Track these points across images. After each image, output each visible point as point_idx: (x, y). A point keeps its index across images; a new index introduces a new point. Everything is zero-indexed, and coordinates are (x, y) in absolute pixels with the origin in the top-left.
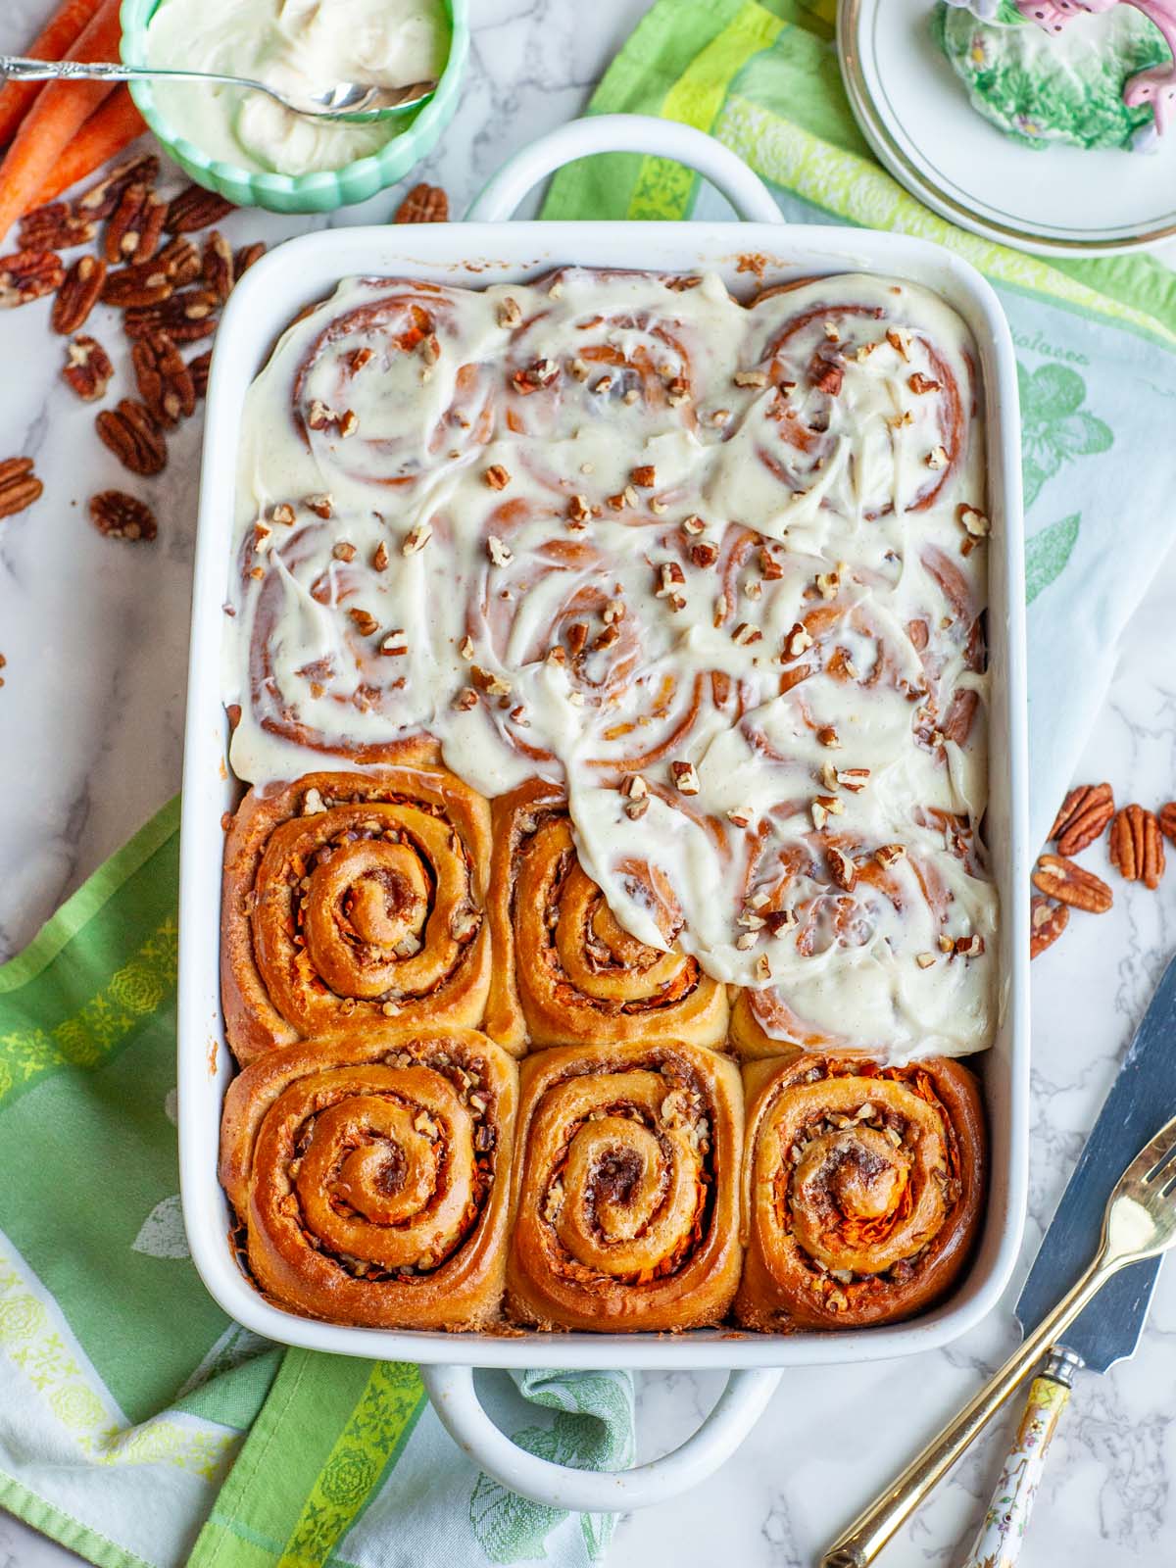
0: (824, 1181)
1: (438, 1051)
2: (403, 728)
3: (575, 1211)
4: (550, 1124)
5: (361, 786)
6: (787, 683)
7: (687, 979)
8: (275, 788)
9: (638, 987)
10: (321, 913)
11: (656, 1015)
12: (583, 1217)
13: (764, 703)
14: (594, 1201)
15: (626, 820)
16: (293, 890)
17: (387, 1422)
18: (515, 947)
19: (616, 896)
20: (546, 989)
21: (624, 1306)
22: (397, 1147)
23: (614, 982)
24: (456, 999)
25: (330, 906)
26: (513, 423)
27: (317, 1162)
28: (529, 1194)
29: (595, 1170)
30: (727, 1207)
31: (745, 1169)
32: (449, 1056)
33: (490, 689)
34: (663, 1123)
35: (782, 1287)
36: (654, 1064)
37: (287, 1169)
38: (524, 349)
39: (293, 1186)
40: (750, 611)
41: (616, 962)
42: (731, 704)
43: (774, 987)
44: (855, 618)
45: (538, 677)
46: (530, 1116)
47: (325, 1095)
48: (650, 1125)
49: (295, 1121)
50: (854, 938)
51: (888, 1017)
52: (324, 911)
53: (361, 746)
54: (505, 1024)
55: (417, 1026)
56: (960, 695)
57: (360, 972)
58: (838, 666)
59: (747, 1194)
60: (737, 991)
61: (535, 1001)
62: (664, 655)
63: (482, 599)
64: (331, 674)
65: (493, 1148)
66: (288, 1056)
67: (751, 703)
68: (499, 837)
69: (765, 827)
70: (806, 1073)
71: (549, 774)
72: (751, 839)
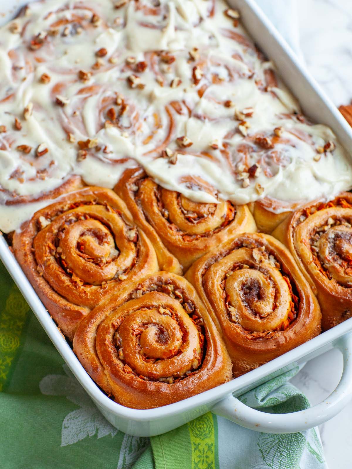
0: (333, 251)
1: (150, 284)
2: (63, 178)
3: (244, 312)
4: (213, 286)
5: (59, 207)
6: (201, 94)
7: (231, 210)
8: (24, 226)
9: (214, 222)
10: (72, 256)
11: (228, 228)
12: (248, 313)
13: (197, 104)
14: (248, 305)
15: (172, 166)
16: (55, 257)
17: (207, 457)
18: (157, 232)
19: (186, 192)
20: (179, 240)
21: (286, 338)
22: (158, 324)
23: (204, 224)
24: (145, 262)
25: (74, 252)
26: (39, 60)
27: (129, 346)
28: (221, 316)
29: (242, 293)
30: (301, 281)
31: (299, 264)
32: (156, 284)
33: (90, 146)
34: (257, 262)
35: (341, 298)
36: (239, 245)
37: (118, 356)
38: (28, 36)
39: (124, 362)
40: (171, 76)
41: (200, 216)
42: (185, 111)
43: (267, 195)
44: (211, 61)
45: (106, 134)
46: (202, 289)
47: (116, 321)
48: (252, 267)
49: (109, 337)
50: (285, 163)
51: (316, 184)
52: (73, 254)
53: (51, 192)
54: (170, 263)
55: (136, 279)
56: (266, 72)
57: (102, 269)
58: (216, 79)
59: (306, 273)
60: (253, 205)
61: (177, 247)
62: (148, 107)
63: (66, 120)
64: (23, 172)
65: (195, 308)
66: (91, 317)
67: (192, 107)
68: (125, 198)
69: (225, 145)
70: (299, 219)
71: (131, 165)
72: (223, 152)
